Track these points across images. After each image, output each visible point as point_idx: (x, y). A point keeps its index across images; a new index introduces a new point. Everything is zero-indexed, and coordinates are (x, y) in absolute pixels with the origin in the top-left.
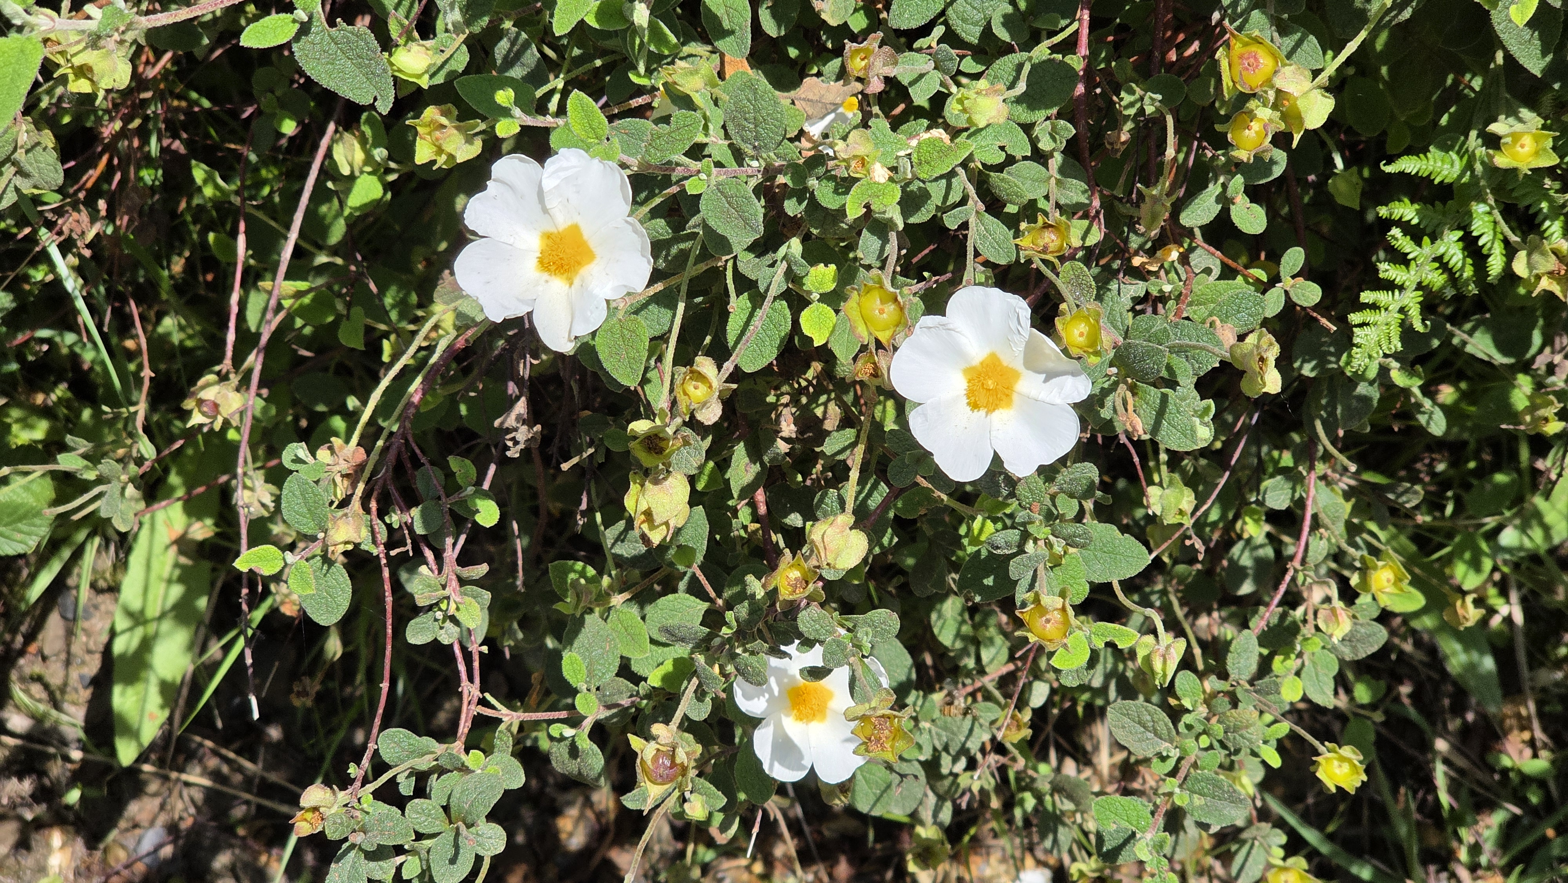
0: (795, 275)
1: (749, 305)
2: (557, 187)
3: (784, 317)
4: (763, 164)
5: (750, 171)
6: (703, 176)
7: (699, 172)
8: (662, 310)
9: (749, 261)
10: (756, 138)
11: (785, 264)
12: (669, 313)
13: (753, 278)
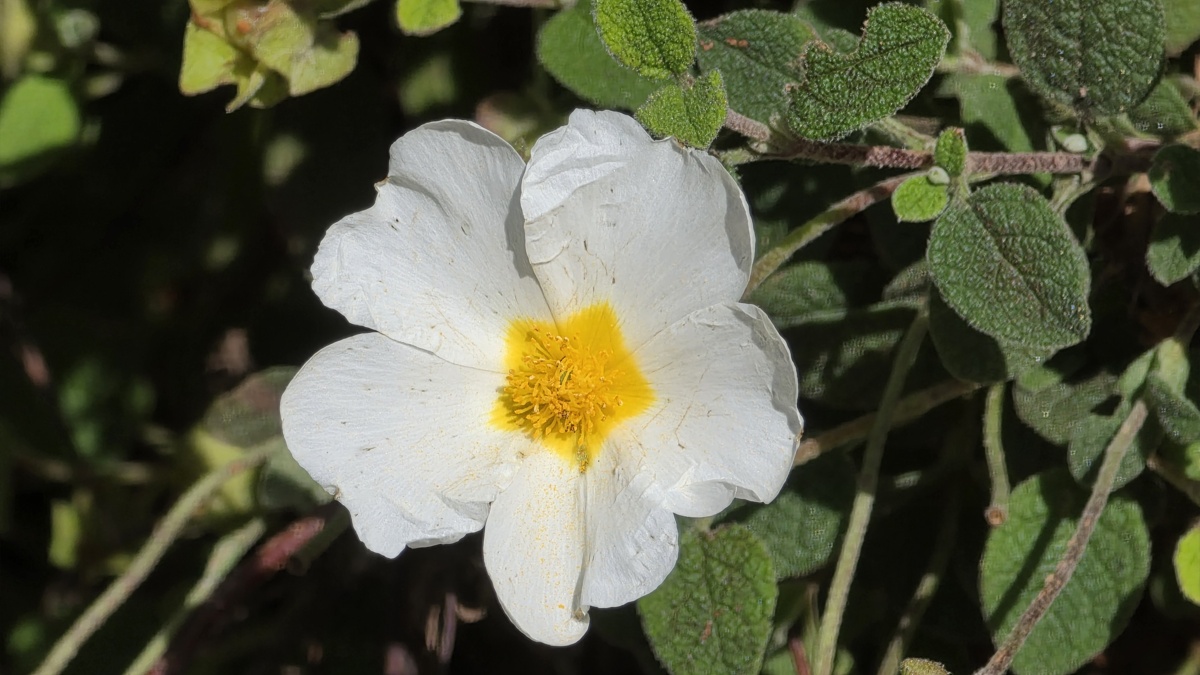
0: (1167, 438)
1: (1040, 507)
2: (558, 210)
3: (1133, 543)
4: (1098, 144)
5: (1061, 162)
6: (939, 175)
7: (928, 162)
8: (814, 510)
9: (1046, 394)
10: (1084, 77)
11: (1140, 411)
12: (832, 521)
13: (1057, 438)
